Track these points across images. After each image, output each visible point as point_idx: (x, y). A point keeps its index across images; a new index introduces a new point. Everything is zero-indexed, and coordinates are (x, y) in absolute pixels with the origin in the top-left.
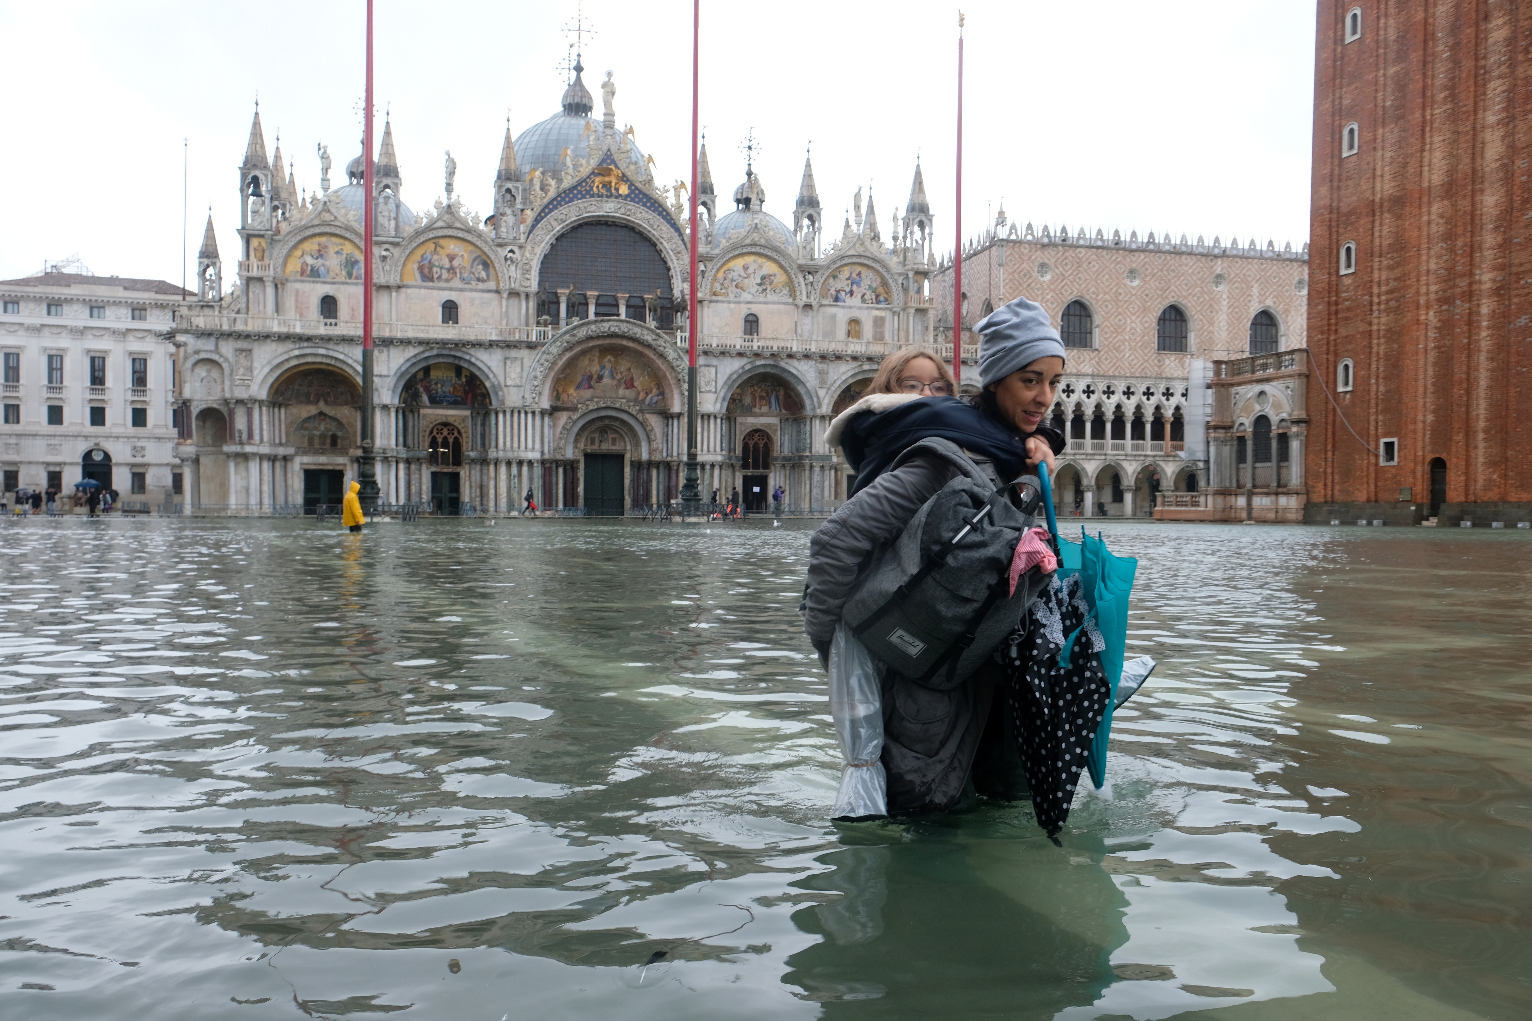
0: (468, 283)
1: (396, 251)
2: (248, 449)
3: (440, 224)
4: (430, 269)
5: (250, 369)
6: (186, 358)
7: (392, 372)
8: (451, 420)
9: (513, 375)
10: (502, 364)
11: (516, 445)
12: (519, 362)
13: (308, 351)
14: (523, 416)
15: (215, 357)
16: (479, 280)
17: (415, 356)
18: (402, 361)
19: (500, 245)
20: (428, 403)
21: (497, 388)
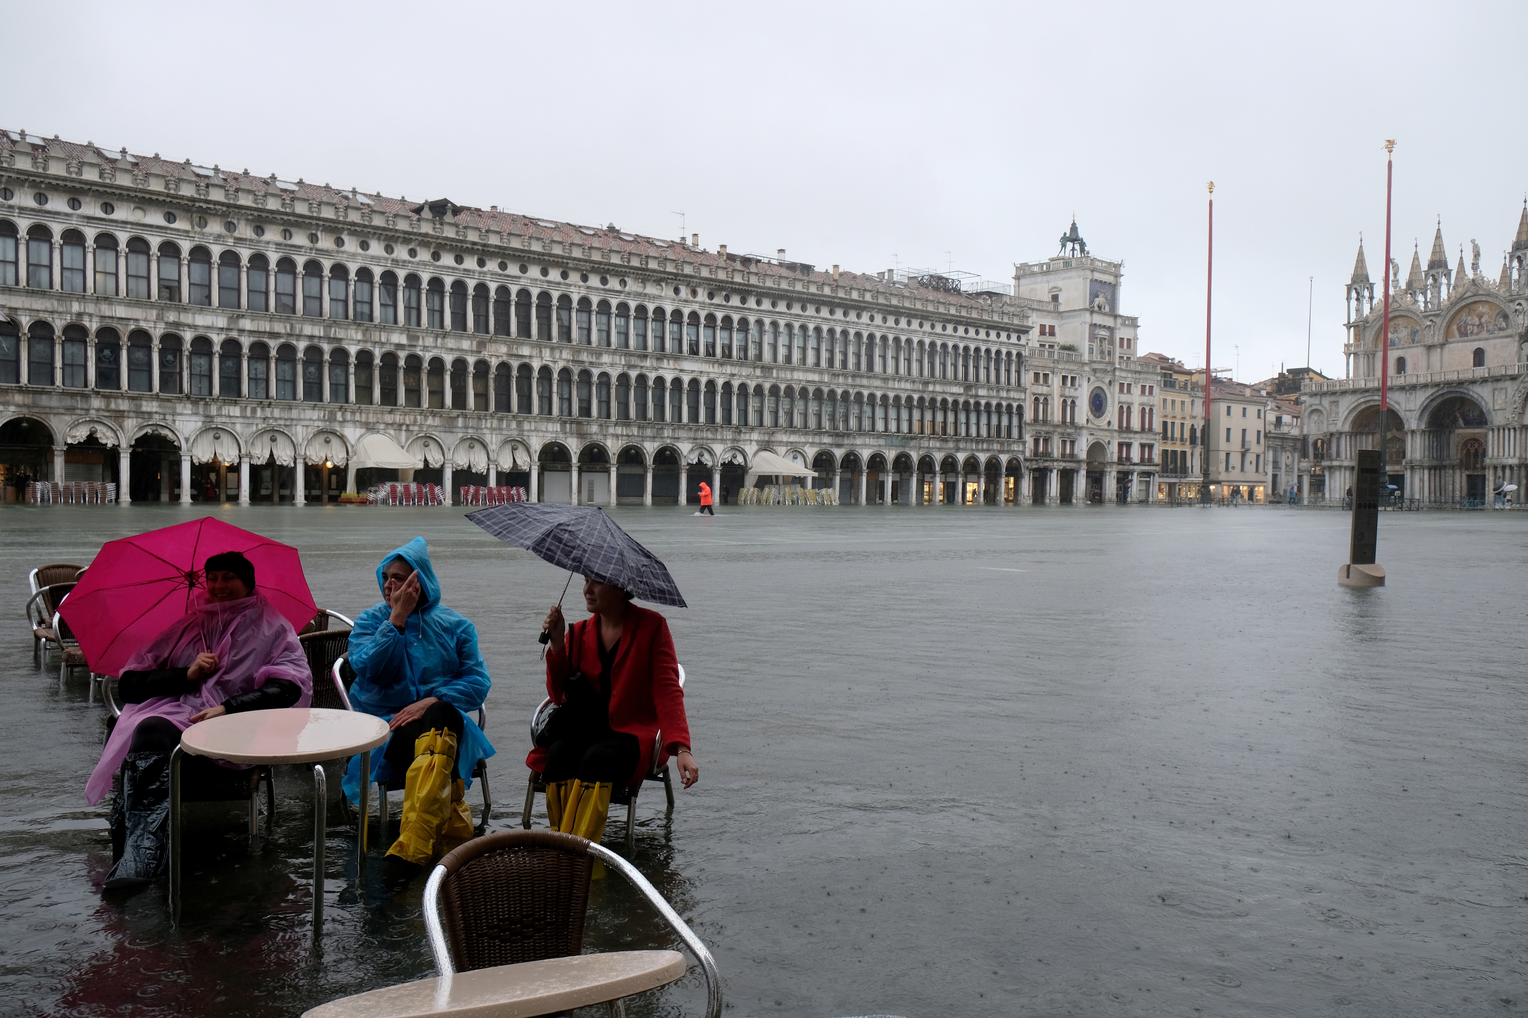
0: (1493, 333)
1: (1438, 320)
2: (1335, 463)
3: (1469, 294)
4: (1466, 328)
5: (1337, 413)
6: (1305, 410)
7: (1418, 407)
8: (1477, 437)
9: (1500, 402)
10: (1491, 394)
11: (1501, 454)
12: (1504, 391)
13: (1369, 398)
14: (1507, 432)
15: (1319, 408)
16: (1500, 329)
17: (1432, 395)
18: (1424, 399)
19: (1512, 301)
20: (1463, 425)
21: (1489, 412)
